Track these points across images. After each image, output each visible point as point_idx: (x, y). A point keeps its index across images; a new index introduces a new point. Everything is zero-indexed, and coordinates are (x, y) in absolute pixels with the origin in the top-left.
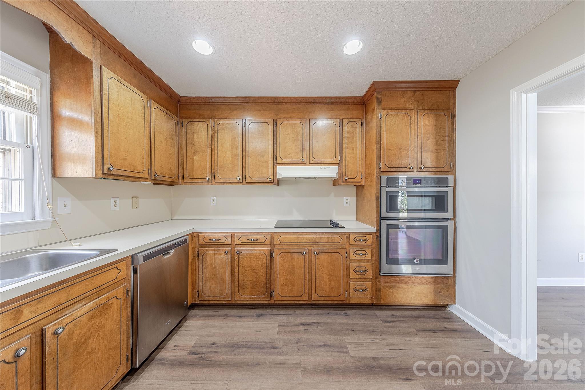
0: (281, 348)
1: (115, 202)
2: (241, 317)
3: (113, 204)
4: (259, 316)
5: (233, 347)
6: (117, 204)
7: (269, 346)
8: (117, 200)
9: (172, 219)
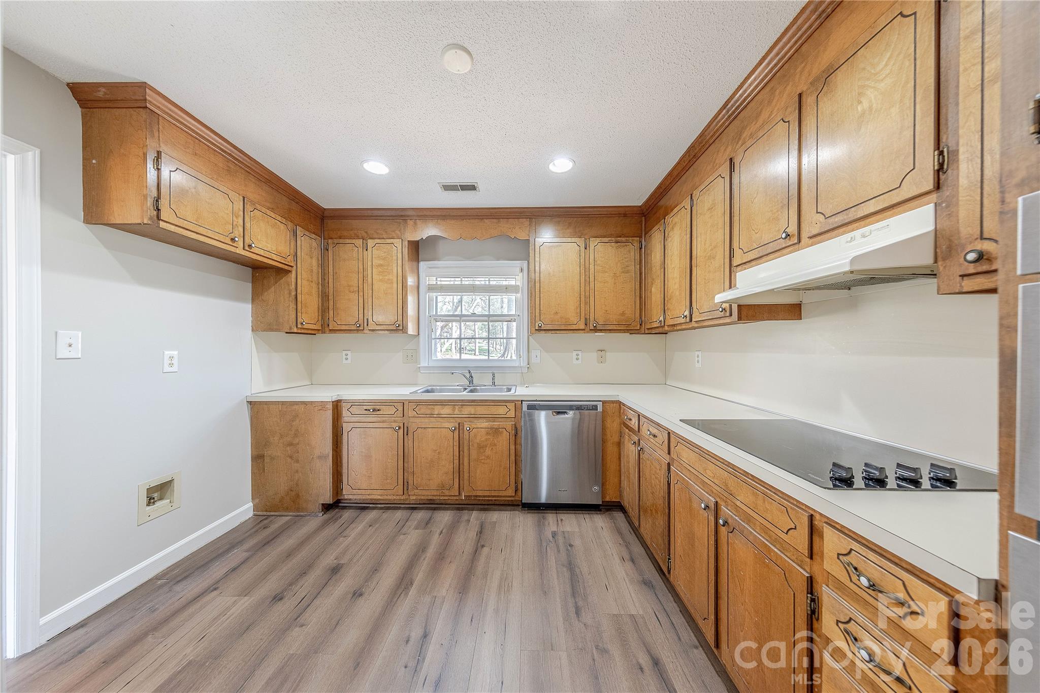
0: (578, 620)
1: (577, 355)
2: (632, 560)
3: (575, 357)
4: (647, 583)
5: (570, 563)
6: (580, 357)
7: (580, 603)
8: (580, 353)
9: (665, 384)
